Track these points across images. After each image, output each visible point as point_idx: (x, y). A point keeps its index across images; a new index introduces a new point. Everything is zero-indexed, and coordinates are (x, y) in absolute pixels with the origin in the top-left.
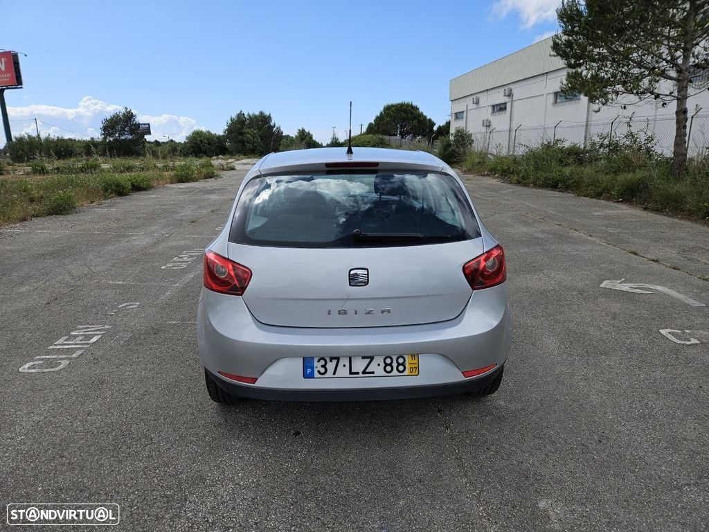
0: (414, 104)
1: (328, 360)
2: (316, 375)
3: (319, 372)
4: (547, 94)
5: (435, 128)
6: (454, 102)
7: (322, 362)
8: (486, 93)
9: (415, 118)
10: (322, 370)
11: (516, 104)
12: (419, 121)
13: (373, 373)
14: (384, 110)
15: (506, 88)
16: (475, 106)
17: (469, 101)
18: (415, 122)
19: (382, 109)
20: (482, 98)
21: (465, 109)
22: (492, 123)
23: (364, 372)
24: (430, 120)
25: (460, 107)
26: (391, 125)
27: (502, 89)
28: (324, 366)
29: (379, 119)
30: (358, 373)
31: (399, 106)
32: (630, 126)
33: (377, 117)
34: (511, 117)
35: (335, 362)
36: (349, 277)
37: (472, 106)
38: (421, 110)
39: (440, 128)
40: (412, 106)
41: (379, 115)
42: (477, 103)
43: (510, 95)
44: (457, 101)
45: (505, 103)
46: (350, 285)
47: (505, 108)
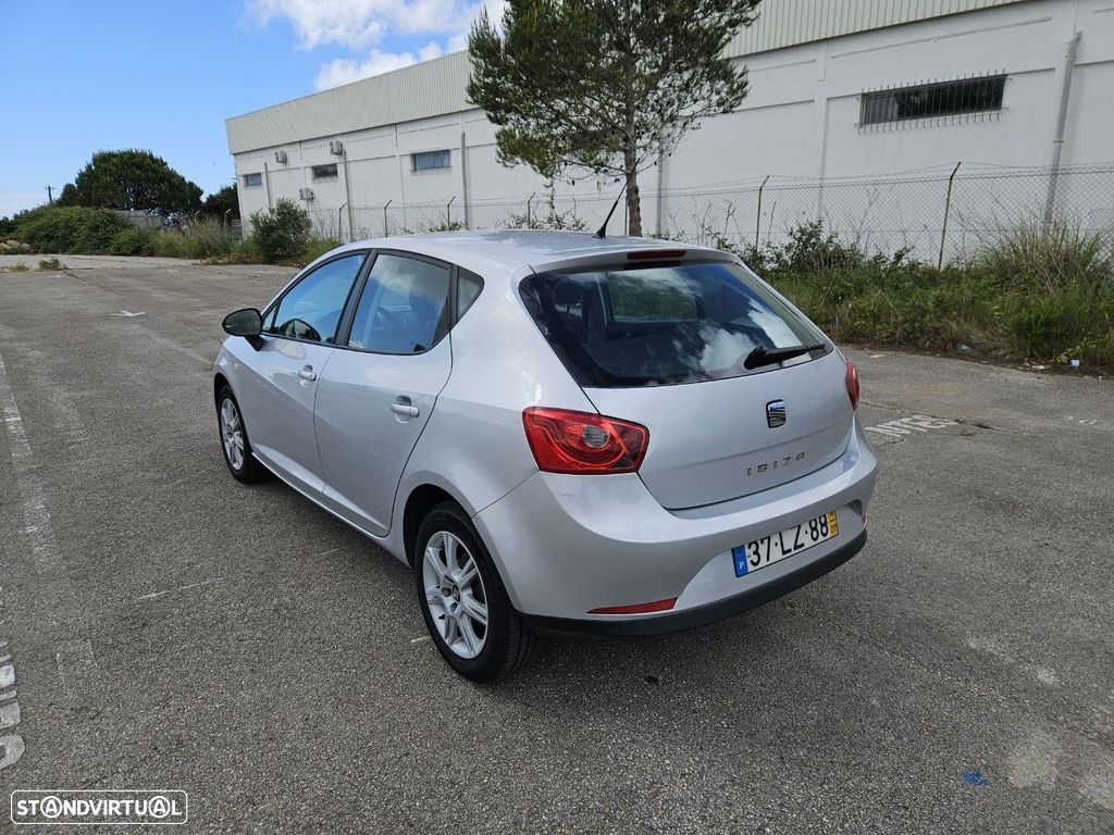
0: (156, 155)
1: (759, 542)
2: (751, 568)
3: (752, 561)
4: (401, 156)
5: (203, 199)
6: (239, 157)
7: (754, 547)
8: (297, 147)
9: (162, 180)
10: (755, 559)
11: (353, 167)
12: (172, 186)
13: (803, 545)
14: (95, 160)
15: (334, 141)
16: (281, 166)
17: (270, 158)
18: (164, 186)
19: (90, 161)
20: (293, 155)
21: (262, 170)
22: (316, 195)
23: (796, 547)
24: (191, 184)
25: (253, 165)
26: (114, 190)
27: (327, 142)
28: (756, 553)
29: (86, 178)
30: (790, 551)
31: (126, 157)
32: (553, 207)
33: (82, 175)
34: (347, 188)
35: (766, 541)
36: (768, 414)
37: (274, 165)
38: (170, 166)
39: (211, 198)
40: (151, 156)
41: (84, 170)
42: (285, 161)
43: (340, 153)
44: (246, 156)
45: (335, 165)
46: (770, 427)
47: (335, 173)
